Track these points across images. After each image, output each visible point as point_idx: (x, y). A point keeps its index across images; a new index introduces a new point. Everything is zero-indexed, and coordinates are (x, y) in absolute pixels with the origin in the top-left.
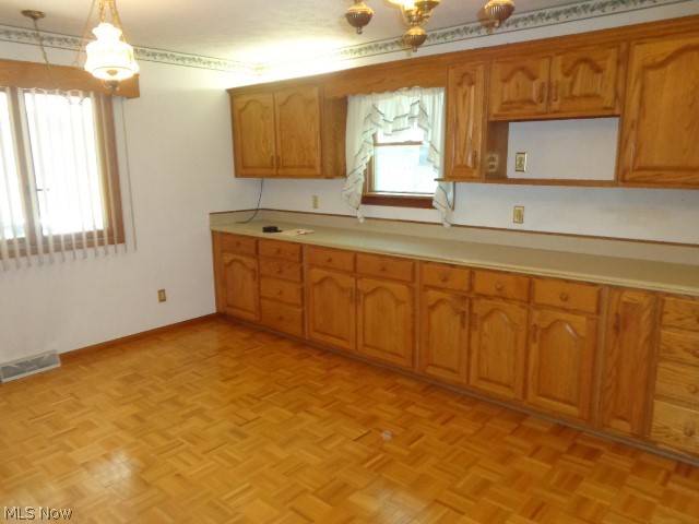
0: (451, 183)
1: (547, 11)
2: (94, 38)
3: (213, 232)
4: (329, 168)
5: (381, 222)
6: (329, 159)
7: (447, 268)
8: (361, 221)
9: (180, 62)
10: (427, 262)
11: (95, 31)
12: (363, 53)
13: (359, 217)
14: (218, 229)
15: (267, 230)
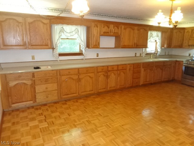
1: (101, 14)
7: (103, 67)
10: (98, 67)
12: (53, 11)
15: (36, 68)
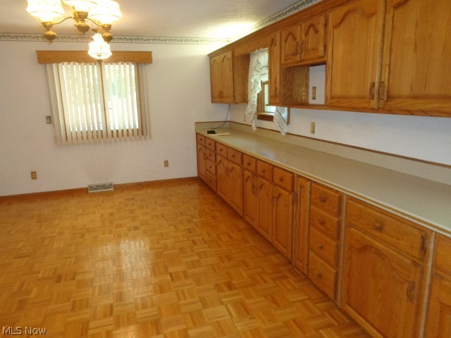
0: (286, 108)
2: (92, 39)
3: (197, 133)
4: (238, 98)
5: (265, 131)
6: (238, 93)
8: (254, 129)
9: (180, 42)
11: (93, 37)
13: (253, 126)
14: (199, 132)
15: (209, 132)
